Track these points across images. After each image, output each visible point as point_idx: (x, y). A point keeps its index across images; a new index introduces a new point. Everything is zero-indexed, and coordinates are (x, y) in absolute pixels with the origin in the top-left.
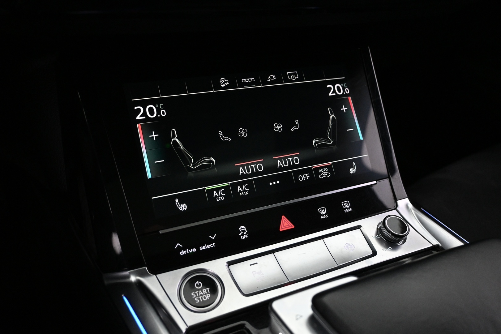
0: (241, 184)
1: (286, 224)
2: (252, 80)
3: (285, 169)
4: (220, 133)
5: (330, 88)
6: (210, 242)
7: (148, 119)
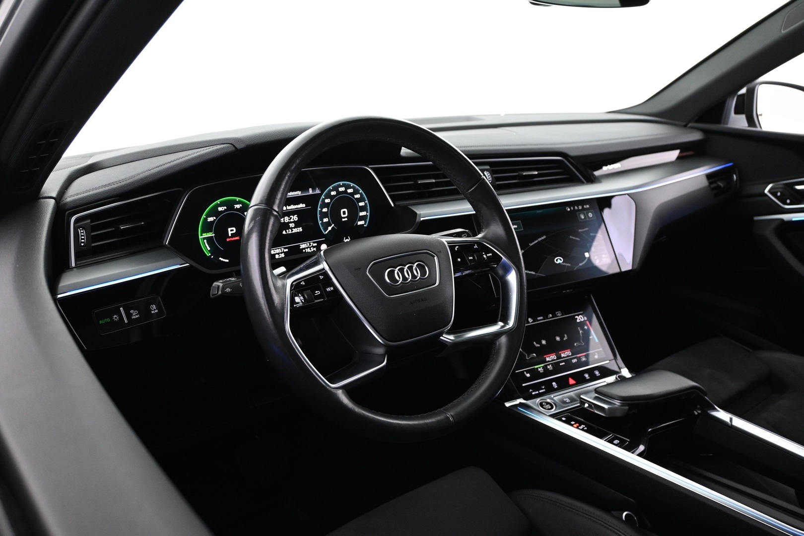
0: (549, 365)
1: (572, 381)
2: (541, 318)
3: (566, 357)
4: (535, 343)
5: (577, 318)
6: (543, 389)
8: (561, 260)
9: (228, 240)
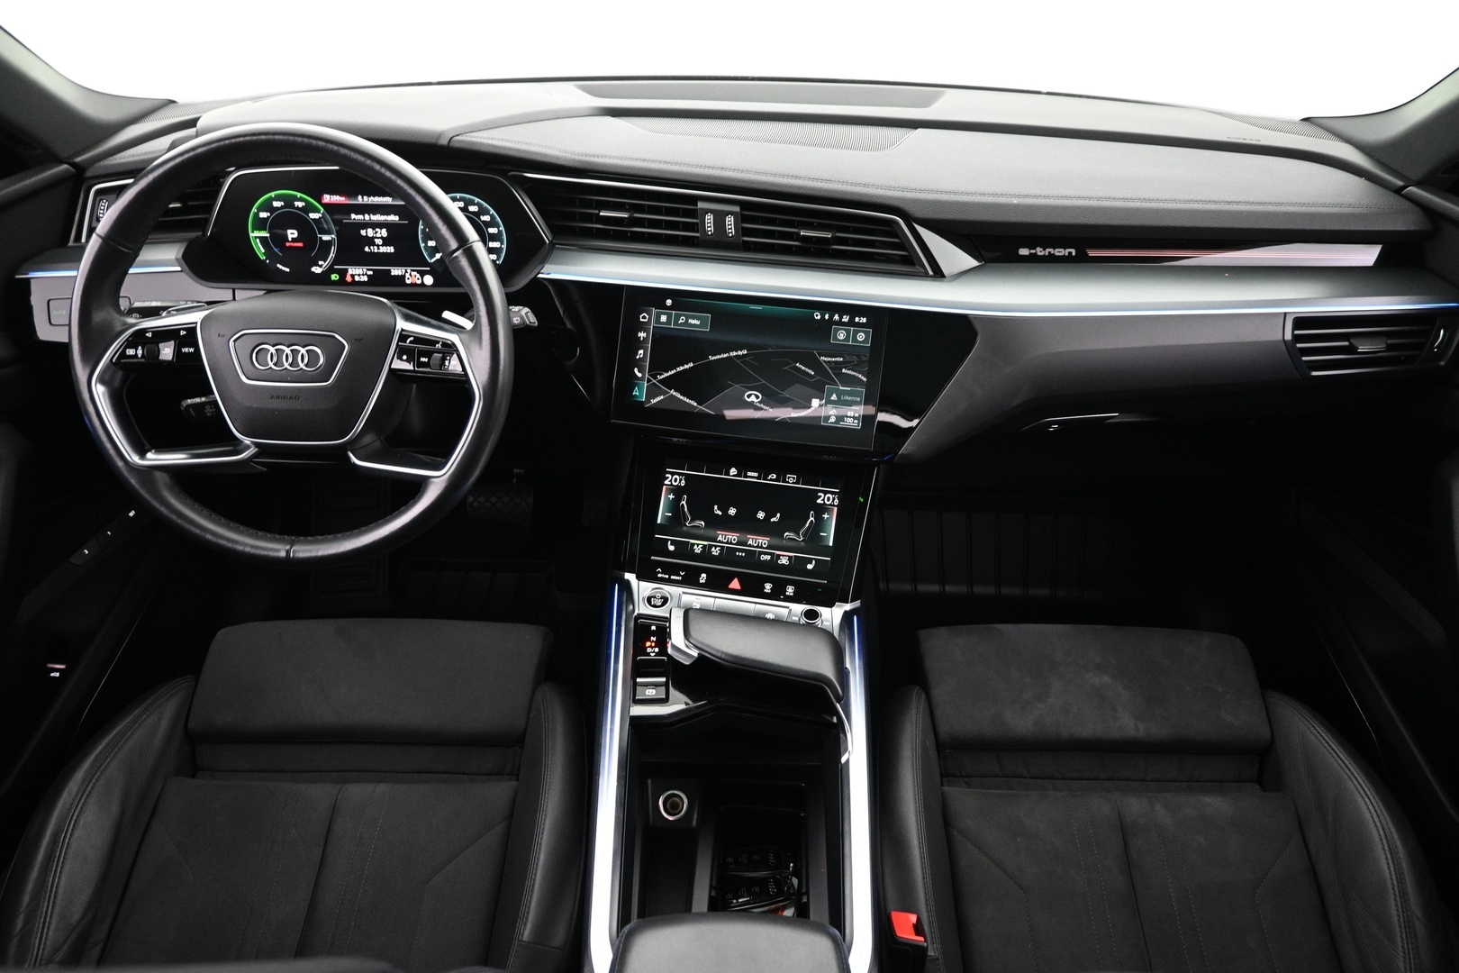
0: (716, 547)
1: (735, 584)
2: (756, 475)
3: (753, 547)
4: (716, 507)
5: (820, 497)
6: (679, 575)
7: (672, 485)
8: (757, 397)
9: (287, 244)
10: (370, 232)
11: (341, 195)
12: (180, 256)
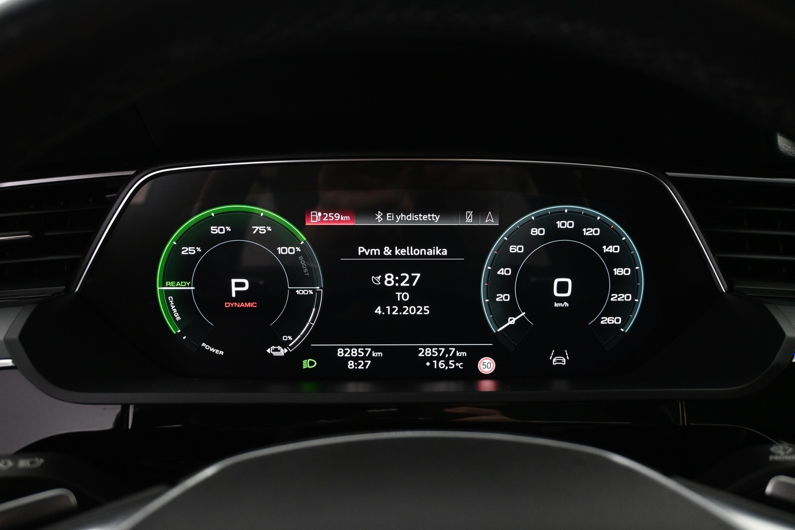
9: (228, 305)
10: (389, 279)
11: (343, 213)
12: (16, 336)
